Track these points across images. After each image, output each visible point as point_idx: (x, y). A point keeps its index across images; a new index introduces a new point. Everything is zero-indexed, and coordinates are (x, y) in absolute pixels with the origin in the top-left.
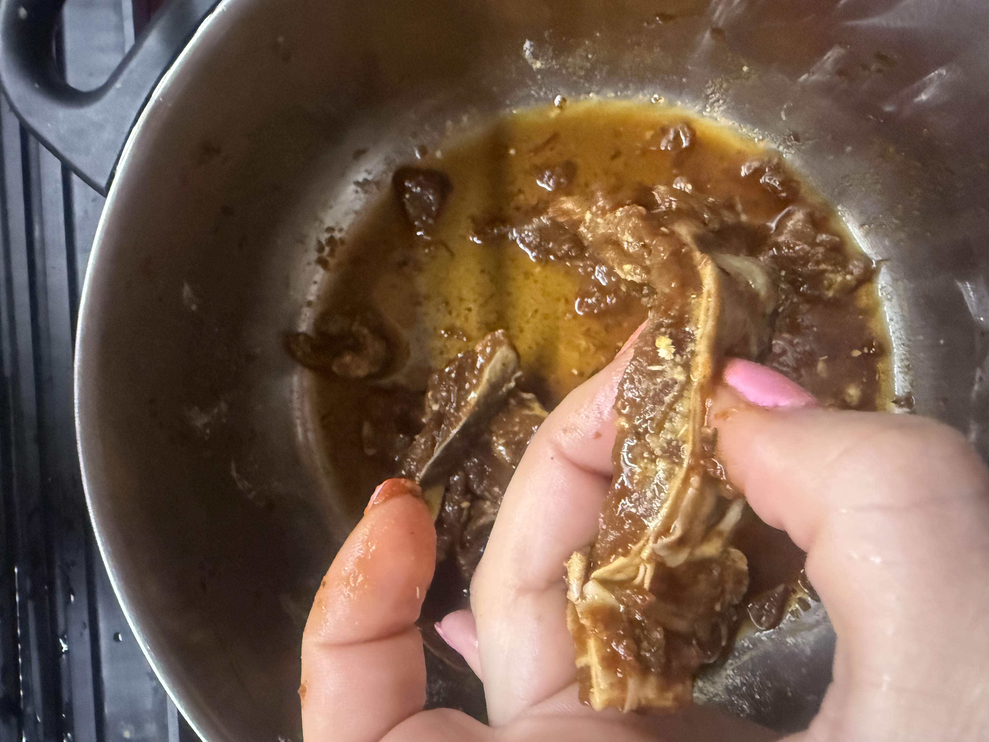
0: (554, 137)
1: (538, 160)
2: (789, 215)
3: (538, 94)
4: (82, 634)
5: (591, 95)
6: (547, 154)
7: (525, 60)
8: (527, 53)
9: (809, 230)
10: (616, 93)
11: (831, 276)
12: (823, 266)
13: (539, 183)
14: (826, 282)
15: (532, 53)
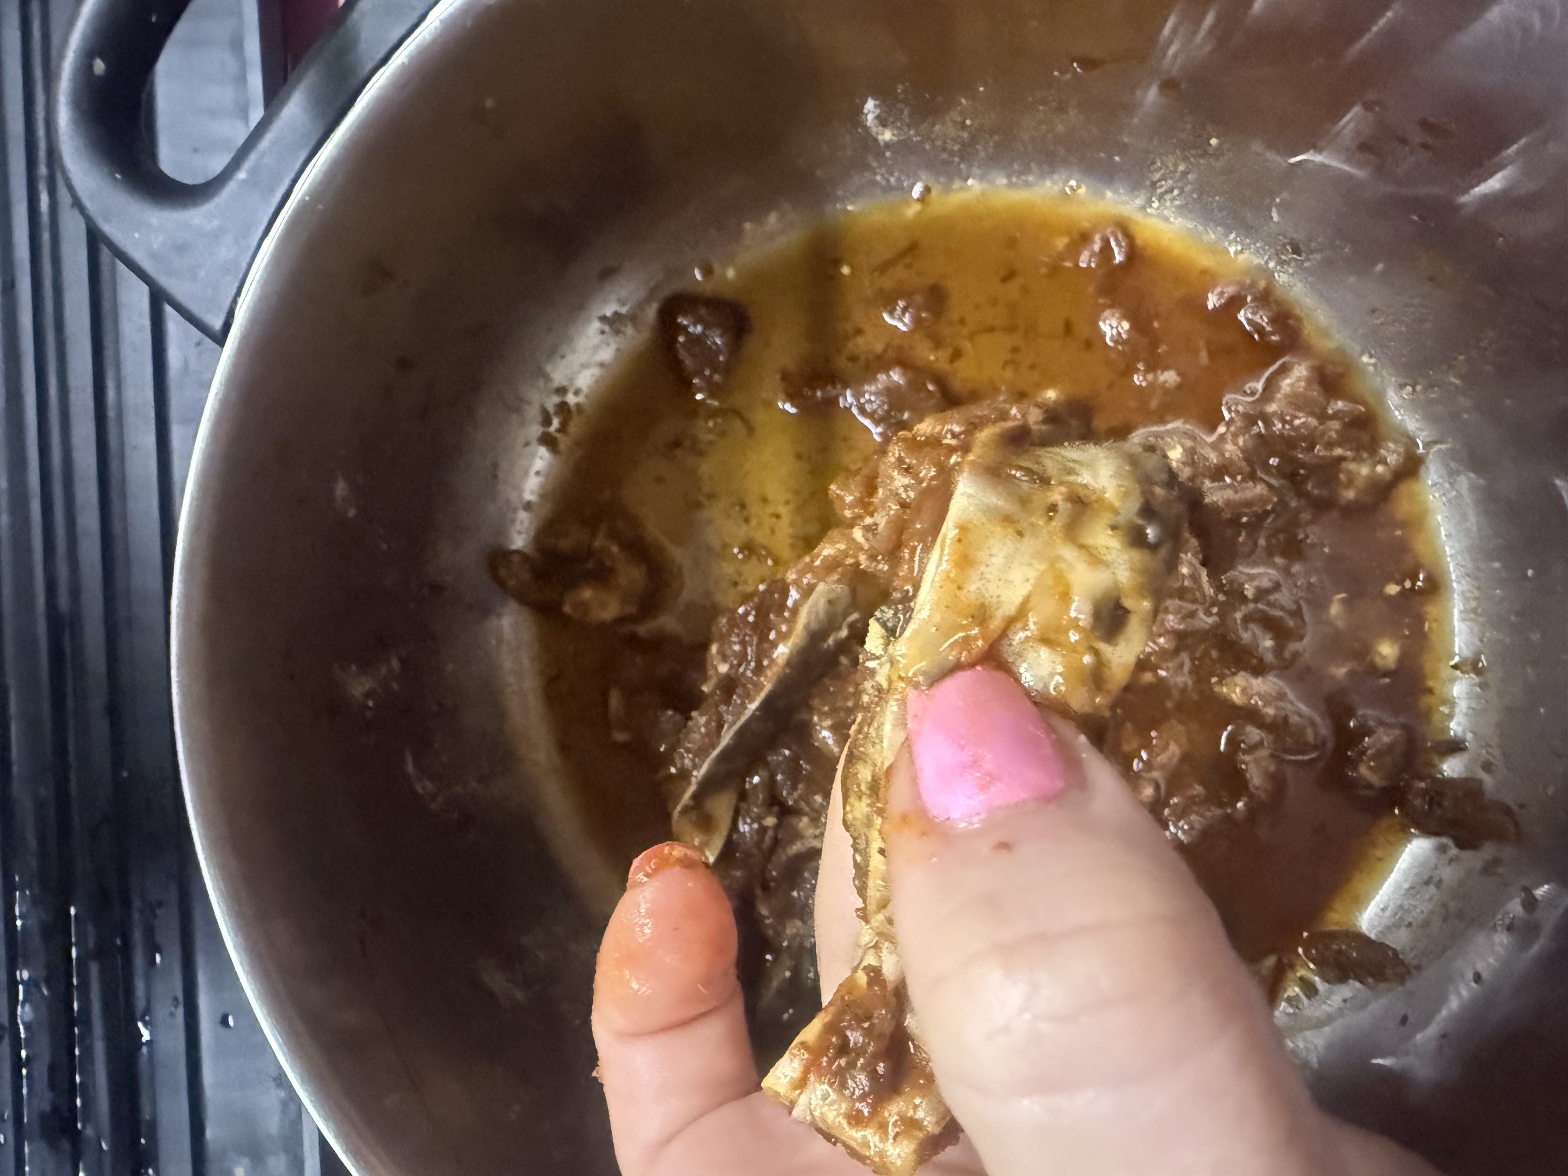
0: (913, 248)
1: (887, 283)
2: (1284, 370)
3: (888, 181)
4: (172, 1015)
5: (970, 182)
6: (899, 273)
7: (866, 129)
8: (870, 117)
9: (1315, 393)
10: (1009, 176)
11: (1352, 466)
12: (1338, 451)
13: (886, 317)
14: (1342, 477)
15: (878, 117)
